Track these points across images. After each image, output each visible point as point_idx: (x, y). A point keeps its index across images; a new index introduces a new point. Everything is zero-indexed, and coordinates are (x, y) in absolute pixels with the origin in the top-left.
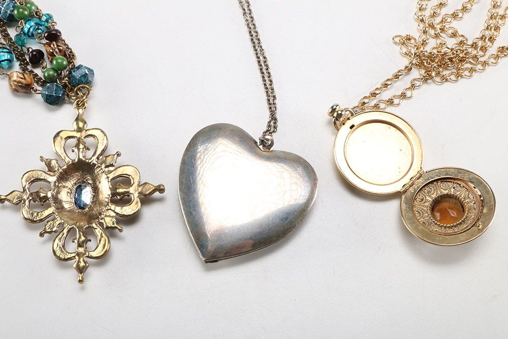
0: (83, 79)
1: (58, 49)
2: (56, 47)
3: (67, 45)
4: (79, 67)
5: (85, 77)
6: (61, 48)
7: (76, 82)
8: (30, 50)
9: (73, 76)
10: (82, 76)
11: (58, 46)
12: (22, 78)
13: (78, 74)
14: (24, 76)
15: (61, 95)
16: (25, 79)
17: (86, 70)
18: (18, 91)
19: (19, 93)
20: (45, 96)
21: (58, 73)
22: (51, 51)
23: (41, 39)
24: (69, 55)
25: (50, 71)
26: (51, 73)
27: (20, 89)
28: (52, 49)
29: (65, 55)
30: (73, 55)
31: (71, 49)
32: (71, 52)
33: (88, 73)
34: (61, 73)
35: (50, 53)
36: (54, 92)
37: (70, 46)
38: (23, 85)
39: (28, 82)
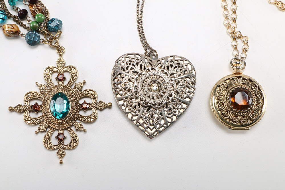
0: (56, 28)
1: (38, 9)
2: (36, 8)
3: (43, 5)
4: (53, 20)
5: (58, 26)
6: (40, 8)
7: (52, 30)
8: (19, 10)
9: (50, 27)
10: (55, 26)
11: (37, 6)
12: (12, 28)
13: (53, 26)
14: (13, 27)
15: (37, 40)
16: (14, 28)
17: (58, 22)
18: (10, 36)
19: (11, 37)
20: (27, 40)
21: (39, 24)
22: (33, 10)
23: (26, 2)
24: (45, 11)
25: (34, 23)
26: (35, 24)
27: (12, 35)
28: (34, 9)
29: (42, 12)
30: (47, 12)
31: (45, 7)
32: (46, 9)
33: (59, 24)
34: (41, 24)
35: (32, 11)
36: (33, 39)
37: (45, 5)
38: (14, 33)
39: (16, 30)
